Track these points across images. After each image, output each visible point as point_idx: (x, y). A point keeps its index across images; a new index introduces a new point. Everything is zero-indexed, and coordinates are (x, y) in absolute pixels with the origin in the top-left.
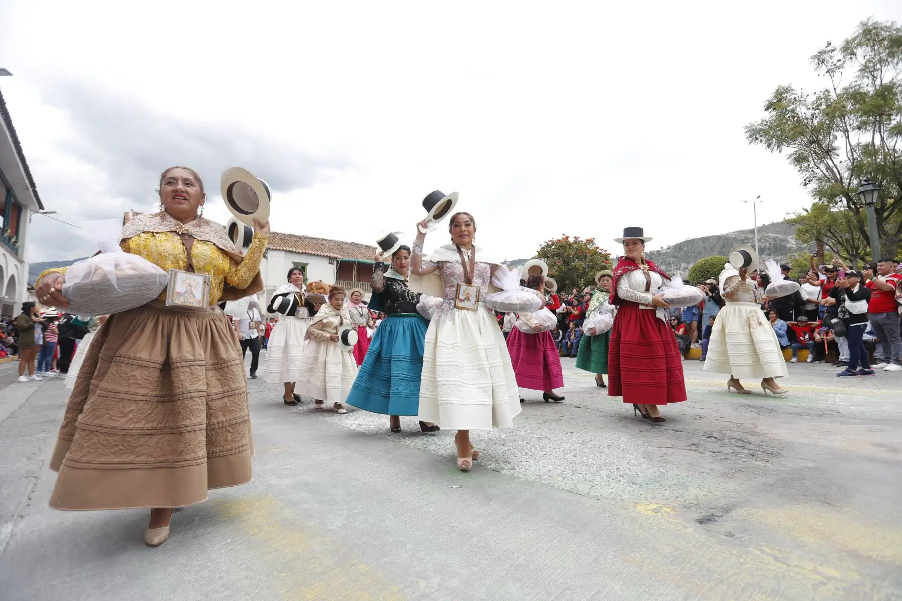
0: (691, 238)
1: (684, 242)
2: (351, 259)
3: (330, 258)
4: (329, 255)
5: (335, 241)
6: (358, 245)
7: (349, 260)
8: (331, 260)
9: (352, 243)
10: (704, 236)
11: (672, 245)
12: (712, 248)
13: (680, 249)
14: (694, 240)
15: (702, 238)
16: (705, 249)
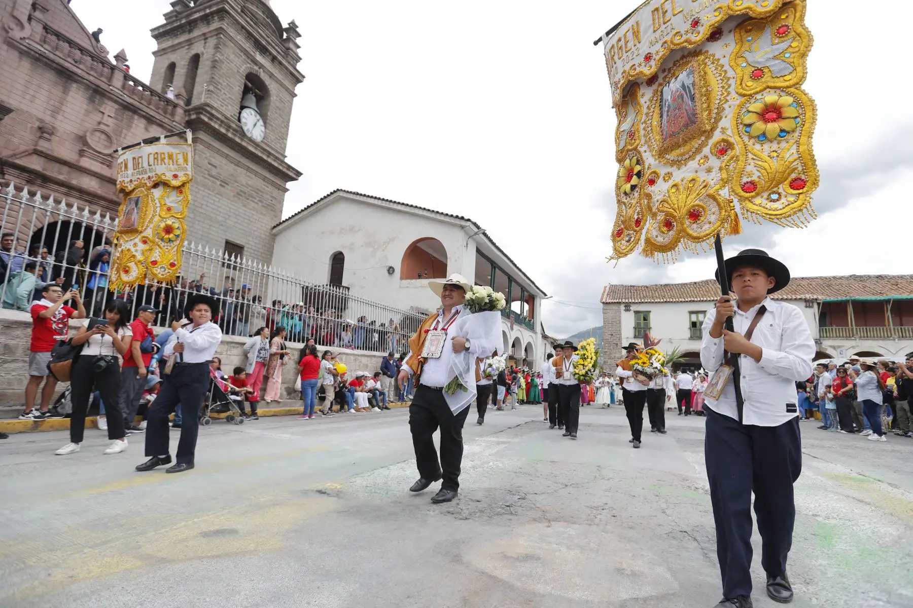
2: (840, 298)
3: (806, 301)
4: (804, 298)
5: (821, 278)
6: (861, 277)
7: (836, 299)
8: (808, 303)
9: (851, 276)
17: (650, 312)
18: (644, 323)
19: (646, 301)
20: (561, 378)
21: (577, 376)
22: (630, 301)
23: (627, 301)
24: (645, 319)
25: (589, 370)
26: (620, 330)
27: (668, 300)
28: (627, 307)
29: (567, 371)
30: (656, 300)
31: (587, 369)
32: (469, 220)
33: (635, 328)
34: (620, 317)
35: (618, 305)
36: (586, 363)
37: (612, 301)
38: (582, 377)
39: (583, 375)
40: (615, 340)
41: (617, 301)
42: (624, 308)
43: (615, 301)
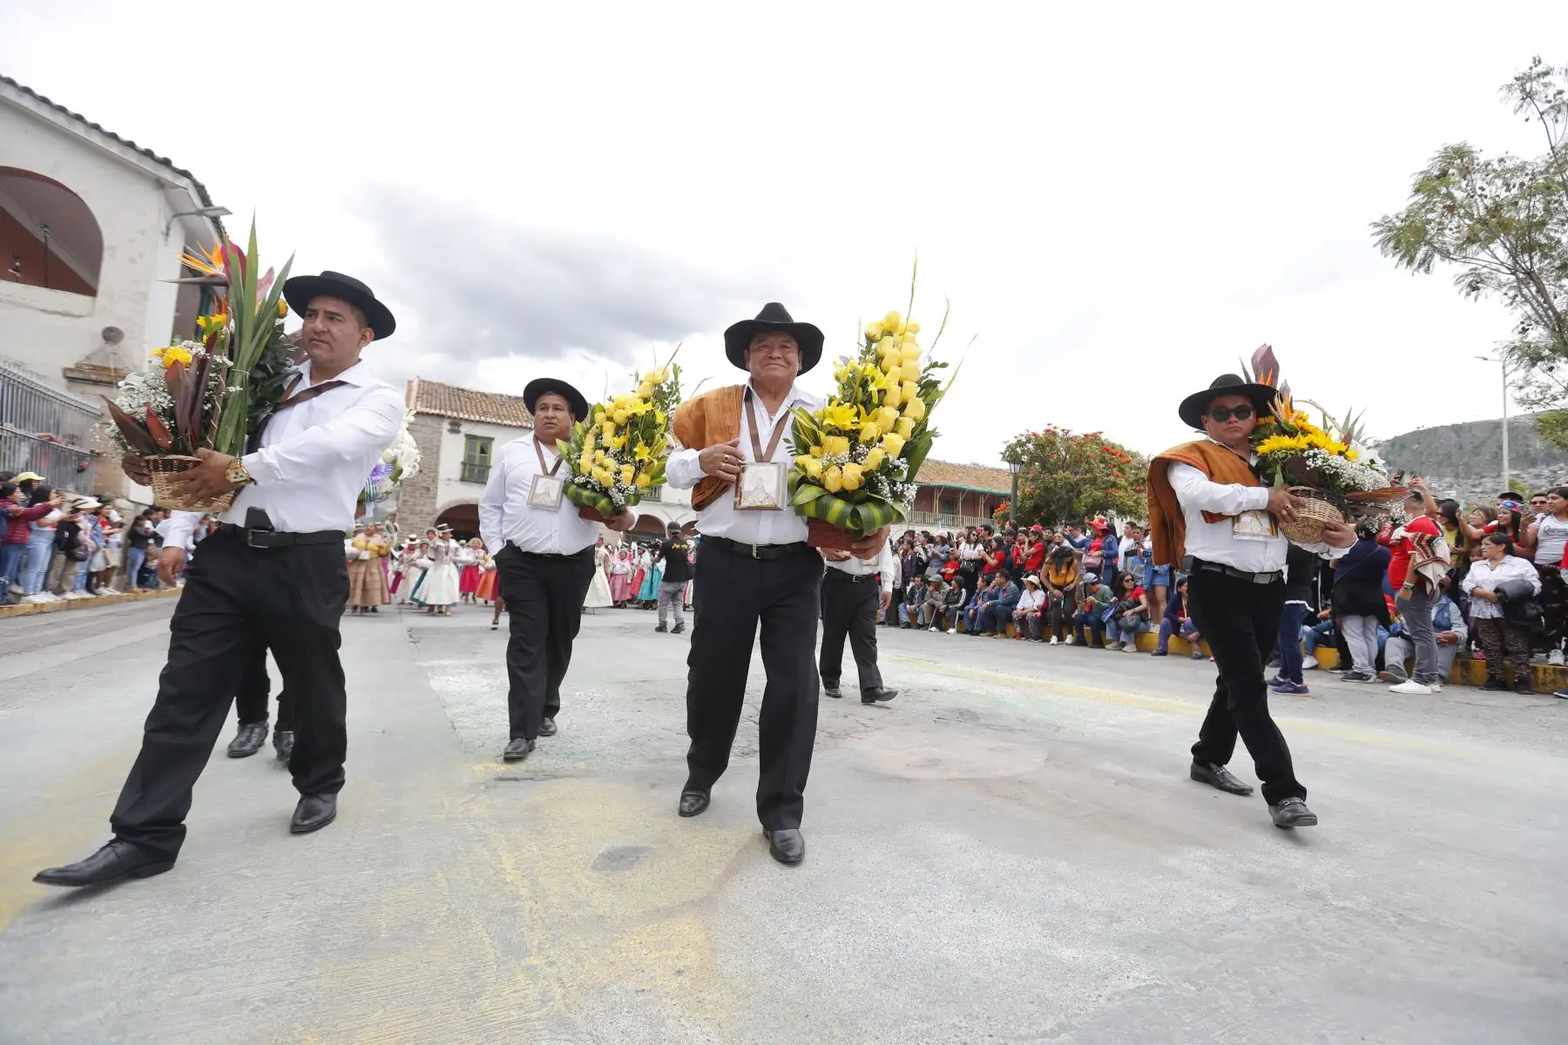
0: (1429, 424)
1: (1414, 433)
10: (1460, 423)
11: (1384, 440)
12: (1477, 447)
13: (1403, 446)
14: (1436, 429)
15: (1453, 425)
16: (1461, 448)
17: (493, 439)
18: (481, 458)
19: (489, 420)
20: (724, 503)
21: (807, 494)
22: (461, 415)
23: (455, 414)
24: (483, 451)
25: (887, 469)
26: (437, 465)
27: (524, 424)
28: (455, 425)
29: (760, 459)
30: (505, 422)
31: (874, 457)
32: (186, 174)
33: (464, 464)
34: (440, 441)
35: (438, 419)
36: (870, 429)
37: (428, 410)
38: (838, 506)
39: (842, 494)
40: (425, 481)
41: (438, 412)
42: (449, 427)
43: (433, 411)
